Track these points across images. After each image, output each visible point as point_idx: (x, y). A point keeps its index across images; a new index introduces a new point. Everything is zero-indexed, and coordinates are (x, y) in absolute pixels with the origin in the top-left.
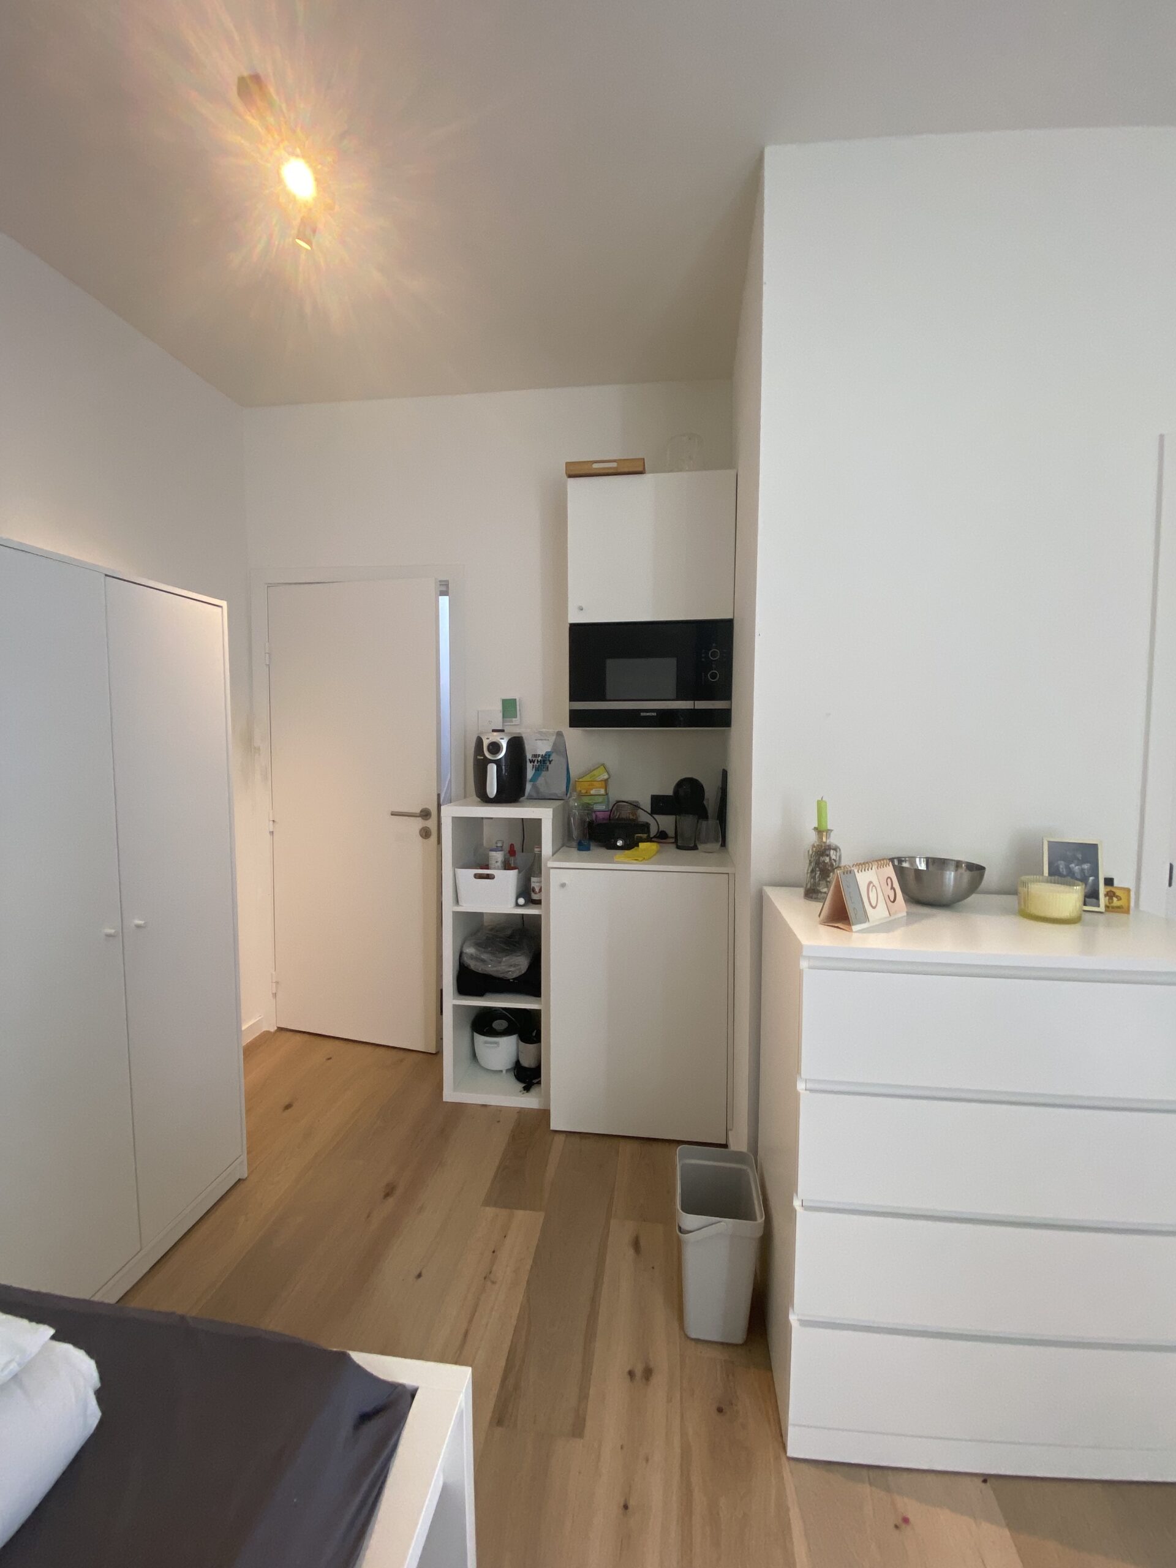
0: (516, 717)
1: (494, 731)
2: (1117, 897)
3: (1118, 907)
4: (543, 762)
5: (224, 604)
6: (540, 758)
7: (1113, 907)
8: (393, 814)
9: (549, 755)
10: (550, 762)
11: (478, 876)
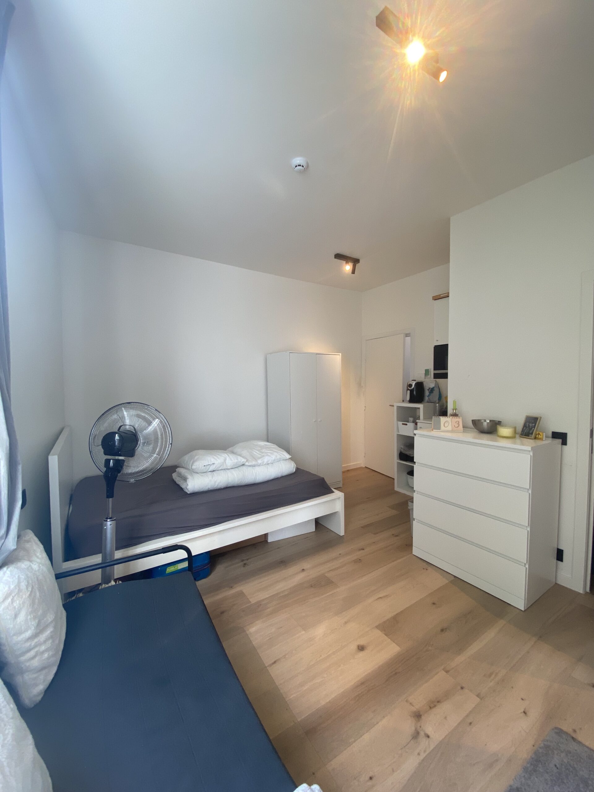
0: (429, 375)
1: (412, 380)
2: (540, 435)
3: (540, 438)
4: (432, 390)
5: (340, 354)
6: (431, 389)
7: (539, 438)
8: (390, 405)
9: (434, 388)
10: (434, 390)
11: (403, 424)
